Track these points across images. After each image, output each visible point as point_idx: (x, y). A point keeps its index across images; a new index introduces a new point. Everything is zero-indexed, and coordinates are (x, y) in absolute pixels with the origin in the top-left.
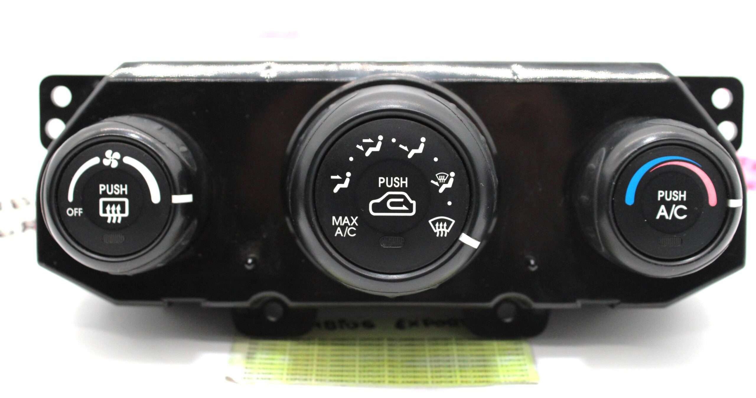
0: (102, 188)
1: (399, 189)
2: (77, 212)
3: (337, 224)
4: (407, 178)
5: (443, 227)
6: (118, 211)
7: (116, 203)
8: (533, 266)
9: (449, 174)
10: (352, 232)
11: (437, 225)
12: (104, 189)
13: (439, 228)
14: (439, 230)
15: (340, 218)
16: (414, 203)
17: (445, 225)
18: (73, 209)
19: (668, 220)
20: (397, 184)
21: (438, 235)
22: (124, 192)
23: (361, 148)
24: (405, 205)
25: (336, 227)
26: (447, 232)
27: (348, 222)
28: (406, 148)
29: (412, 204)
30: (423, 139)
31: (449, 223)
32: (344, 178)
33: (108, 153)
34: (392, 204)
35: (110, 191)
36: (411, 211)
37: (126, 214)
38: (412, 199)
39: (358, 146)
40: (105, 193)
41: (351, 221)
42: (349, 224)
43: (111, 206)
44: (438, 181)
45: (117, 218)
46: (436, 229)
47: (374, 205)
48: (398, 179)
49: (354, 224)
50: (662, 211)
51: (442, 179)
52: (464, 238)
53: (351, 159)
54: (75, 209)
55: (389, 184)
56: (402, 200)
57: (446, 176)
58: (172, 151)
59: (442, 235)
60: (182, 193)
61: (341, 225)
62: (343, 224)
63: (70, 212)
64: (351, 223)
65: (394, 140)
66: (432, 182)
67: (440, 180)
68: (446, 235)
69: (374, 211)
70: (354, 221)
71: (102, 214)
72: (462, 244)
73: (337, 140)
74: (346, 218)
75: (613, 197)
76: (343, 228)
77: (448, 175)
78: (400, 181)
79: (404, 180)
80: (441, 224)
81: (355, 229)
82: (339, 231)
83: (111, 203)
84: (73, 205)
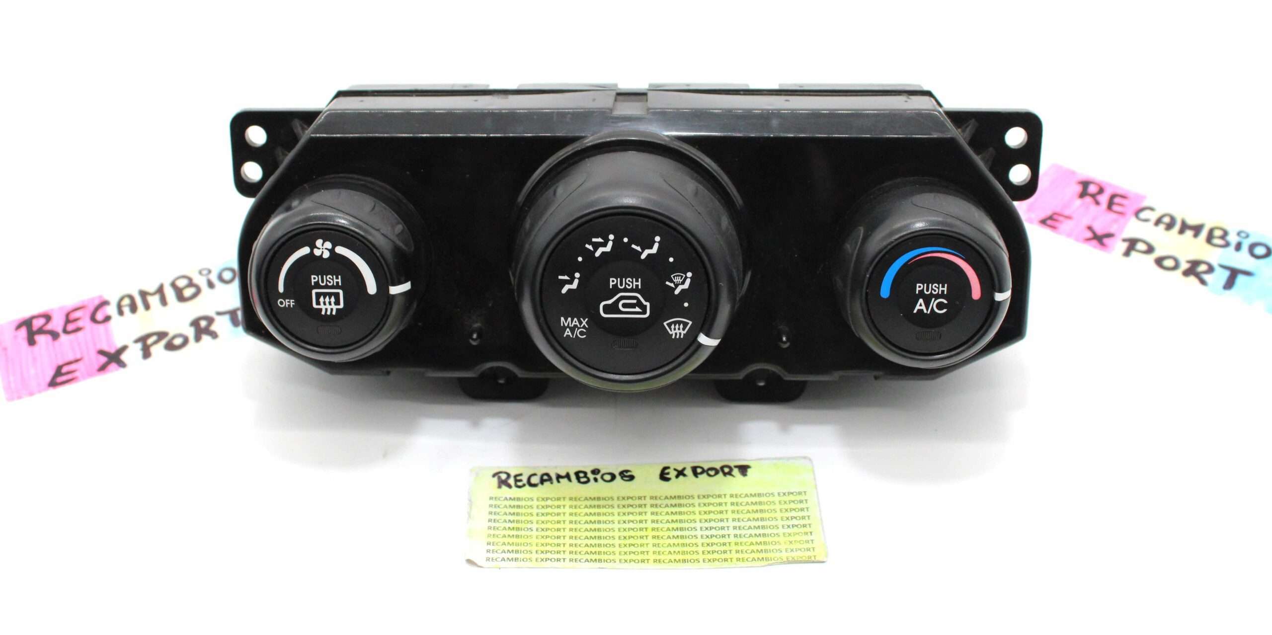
0: (314, 279)
1: (632, 290)
2: (289, 303)
3: (566, 325)
4: (640, 280)
5: (679, 329)
6: (333, 303)
7: (330, 295)
8: (785, 343)
9: (686, 274)
10: (582, 333)
11: (673, 327)
12: (316, 280)
13: (675, 329)
14: (675, 332)
15: (569, 319)
16: (648, 304)
17: (681, 326)
18: (285, 301)
19: (927, 313)
20: (629, 285)
21: (673, 337)
22: (337, 283)
23: (590, 247)
24: (639, 307)
25: (565, 328)
26: (684, 334)
27: (577, 323)
28: (639, 249)
29: (646, 306)
30: (657, 239)
31: (685, 324)
32: (573, 279)
33: (319, 242)
34: (624, 306)
35: (323, 282)
36: (644, 312)
37: (341, 306)
38: (646, 301)
39: (587, 246)
40: (317, 284)
41: (581, 323)
42: (579, 326)
43: (324, 298)
44: (674, 283)
45: (332, 310)
46: (671, 331)
47: (605, 306)
48: (631, 280)
49: (584, 325)
50: (920, 305)
51: (678, 280)
52: (703, 339)
53: (580, 259)
54: (287, 300)
55: (621, 285)
56: (635, 301)
57: (682, 277)
58: (387, 237)
59: (678, 337)
60: (400, 283)
61: (570, 326)
62: (572, 326)
63: (281, 303)
64: (580, 325)
65: (626, 240)
66: (667, 283)
67: (675, 281)
68: (682, 337)
69: (605, 312)
70: (584, 323)
71: (315, 306)
72: (700, 345)
73: (564, 238)
74: (575, 319)
75: (867, 288)
76: (572, 330)
77: (684, 276)
78: (632, 282)
79: (637, 281)
80: (677, 325)
81: (585, 331)
82: (568, 332)
83: (325, 295)
84: (284, 296)
